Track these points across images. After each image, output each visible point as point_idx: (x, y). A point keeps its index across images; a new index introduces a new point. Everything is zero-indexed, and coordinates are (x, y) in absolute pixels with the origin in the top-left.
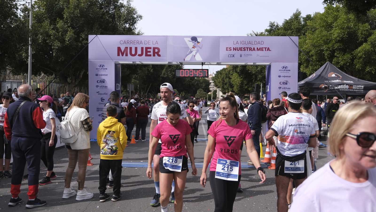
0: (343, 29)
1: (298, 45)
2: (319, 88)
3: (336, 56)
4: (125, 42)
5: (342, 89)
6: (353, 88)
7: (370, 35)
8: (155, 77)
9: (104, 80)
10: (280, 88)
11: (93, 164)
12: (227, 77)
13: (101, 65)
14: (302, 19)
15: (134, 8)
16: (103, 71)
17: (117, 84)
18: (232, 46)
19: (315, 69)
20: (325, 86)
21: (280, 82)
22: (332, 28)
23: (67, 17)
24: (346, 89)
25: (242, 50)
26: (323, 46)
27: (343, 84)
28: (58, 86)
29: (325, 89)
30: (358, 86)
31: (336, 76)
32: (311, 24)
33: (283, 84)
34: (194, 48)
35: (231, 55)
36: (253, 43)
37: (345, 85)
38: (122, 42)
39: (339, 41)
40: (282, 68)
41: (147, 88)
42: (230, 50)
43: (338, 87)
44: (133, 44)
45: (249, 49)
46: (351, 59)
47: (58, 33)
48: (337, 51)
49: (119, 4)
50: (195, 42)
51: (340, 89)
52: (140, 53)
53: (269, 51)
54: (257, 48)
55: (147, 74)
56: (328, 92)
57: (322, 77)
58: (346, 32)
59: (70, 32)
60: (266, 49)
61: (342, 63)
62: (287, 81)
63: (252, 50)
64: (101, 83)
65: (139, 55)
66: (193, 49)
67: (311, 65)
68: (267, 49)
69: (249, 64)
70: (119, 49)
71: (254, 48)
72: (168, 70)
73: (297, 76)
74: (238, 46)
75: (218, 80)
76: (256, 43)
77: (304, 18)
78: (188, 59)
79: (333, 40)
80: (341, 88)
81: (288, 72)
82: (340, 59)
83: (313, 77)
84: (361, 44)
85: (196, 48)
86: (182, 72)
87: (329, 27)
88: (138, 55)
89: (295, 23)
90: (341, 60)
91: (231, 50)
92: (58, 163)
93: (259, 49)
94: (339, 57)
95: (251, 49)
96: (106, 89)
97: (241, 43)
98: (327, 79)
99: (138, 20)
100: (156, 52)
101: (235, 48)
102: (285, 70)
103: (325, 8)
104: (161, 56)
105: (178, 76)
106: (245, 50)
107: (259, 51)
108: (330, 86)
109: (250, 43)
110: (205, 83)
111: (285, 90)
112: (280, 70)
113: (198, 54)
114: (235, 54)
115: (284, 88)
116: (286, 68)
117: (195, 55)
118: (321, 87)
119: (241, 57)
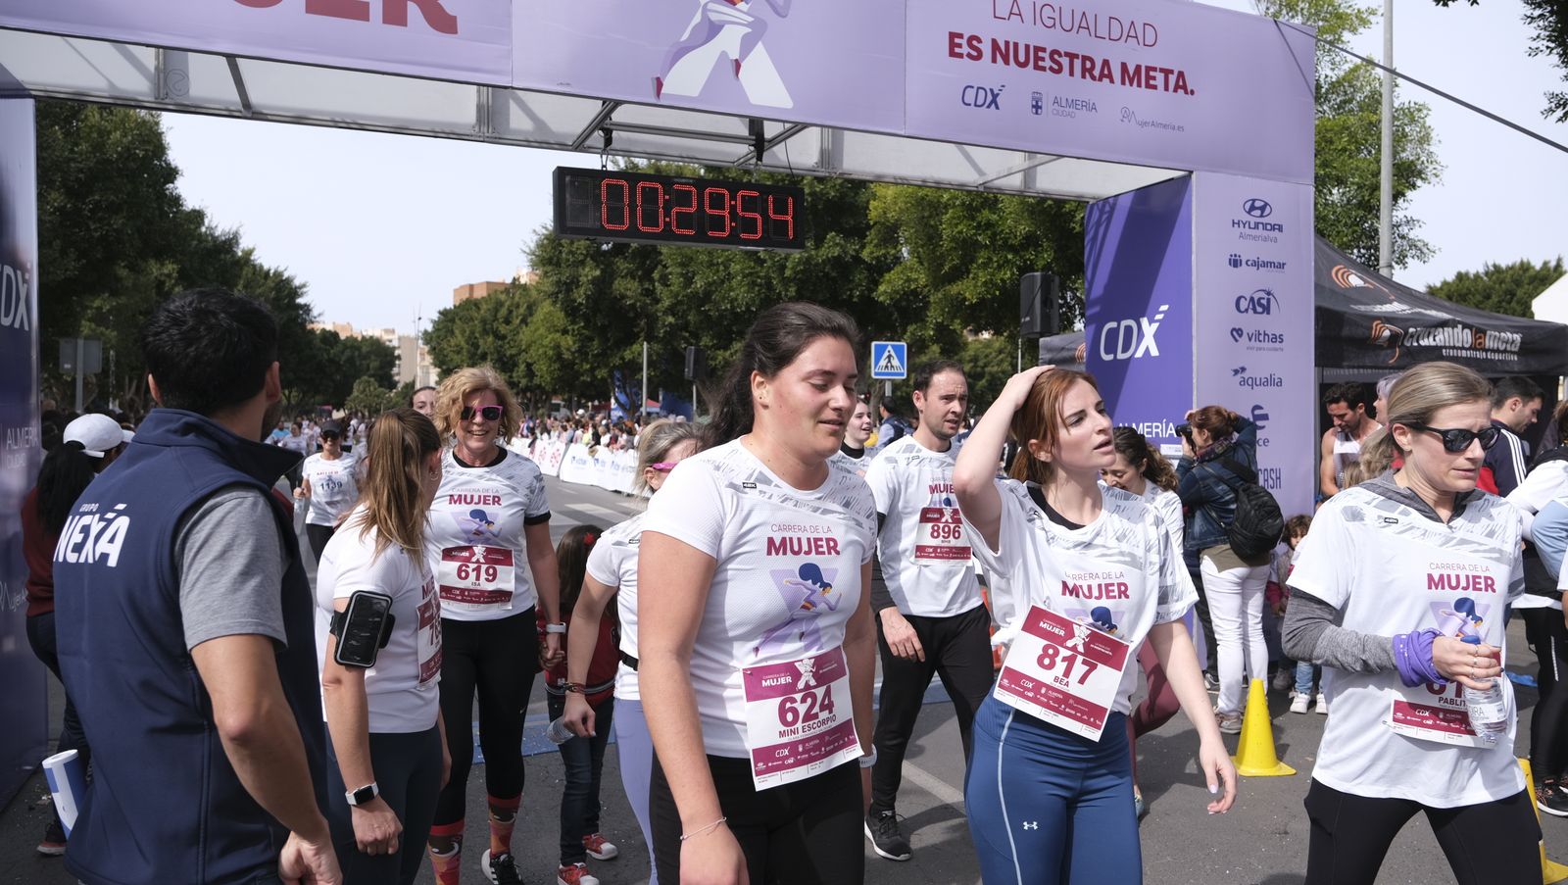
2: (1368, 339)
5: (1450, 348)
6: (1487, 347)
10: (1237, 332)
12: (485, 332)
18: (990, 31)
20: (1390, 331)
21: (1238, 300)
24: (1463, 348)
25: (1043, 69)
29: (1389, 347)
30: (1503, 334)
31: (1370, 285)
33: (1250, 311)
34: (734, 4)
35: (982, 93)
36: (1103, 31)
37: (1460, 326)
40: (1247, 208)
42: (974, 53)
43: (1437, 338)
45: (1078, 63)
51: (1444, 351)
53: (1186, 92)
54: (1124, 67)
56: (1400, 362)
60: (1170, 76)
62: (1269, 293)
63: (1096, 73)
66: (725, 8)
68: (1172, 79)
71: (1106, 63)
74: (1023, 34)
75: (452, 342)
76: (1116, 33)
80: (1447, 344)
81: (1272, 234)
85: (742, 6)
91: (979, 57)
93: (1131, 73)
95: (1088, 65)
97: (1038, 11)
101: (1003, 47)
102: (1261, 226)
104: (456, 32)
105: (579, 225)
106: (1059, 71)
107: (1131, 85)
108: (1411, 330)
109: (1084, 24)
110: (377, 356)
111: (1260, 349)
112: (1239, 224)
113: (759, 55)
114: (1003, 86)
115: (1257, 336)
116: (1262, 213)
117: (736, 60)
118: (1379, 337)
119: (1039, 111)
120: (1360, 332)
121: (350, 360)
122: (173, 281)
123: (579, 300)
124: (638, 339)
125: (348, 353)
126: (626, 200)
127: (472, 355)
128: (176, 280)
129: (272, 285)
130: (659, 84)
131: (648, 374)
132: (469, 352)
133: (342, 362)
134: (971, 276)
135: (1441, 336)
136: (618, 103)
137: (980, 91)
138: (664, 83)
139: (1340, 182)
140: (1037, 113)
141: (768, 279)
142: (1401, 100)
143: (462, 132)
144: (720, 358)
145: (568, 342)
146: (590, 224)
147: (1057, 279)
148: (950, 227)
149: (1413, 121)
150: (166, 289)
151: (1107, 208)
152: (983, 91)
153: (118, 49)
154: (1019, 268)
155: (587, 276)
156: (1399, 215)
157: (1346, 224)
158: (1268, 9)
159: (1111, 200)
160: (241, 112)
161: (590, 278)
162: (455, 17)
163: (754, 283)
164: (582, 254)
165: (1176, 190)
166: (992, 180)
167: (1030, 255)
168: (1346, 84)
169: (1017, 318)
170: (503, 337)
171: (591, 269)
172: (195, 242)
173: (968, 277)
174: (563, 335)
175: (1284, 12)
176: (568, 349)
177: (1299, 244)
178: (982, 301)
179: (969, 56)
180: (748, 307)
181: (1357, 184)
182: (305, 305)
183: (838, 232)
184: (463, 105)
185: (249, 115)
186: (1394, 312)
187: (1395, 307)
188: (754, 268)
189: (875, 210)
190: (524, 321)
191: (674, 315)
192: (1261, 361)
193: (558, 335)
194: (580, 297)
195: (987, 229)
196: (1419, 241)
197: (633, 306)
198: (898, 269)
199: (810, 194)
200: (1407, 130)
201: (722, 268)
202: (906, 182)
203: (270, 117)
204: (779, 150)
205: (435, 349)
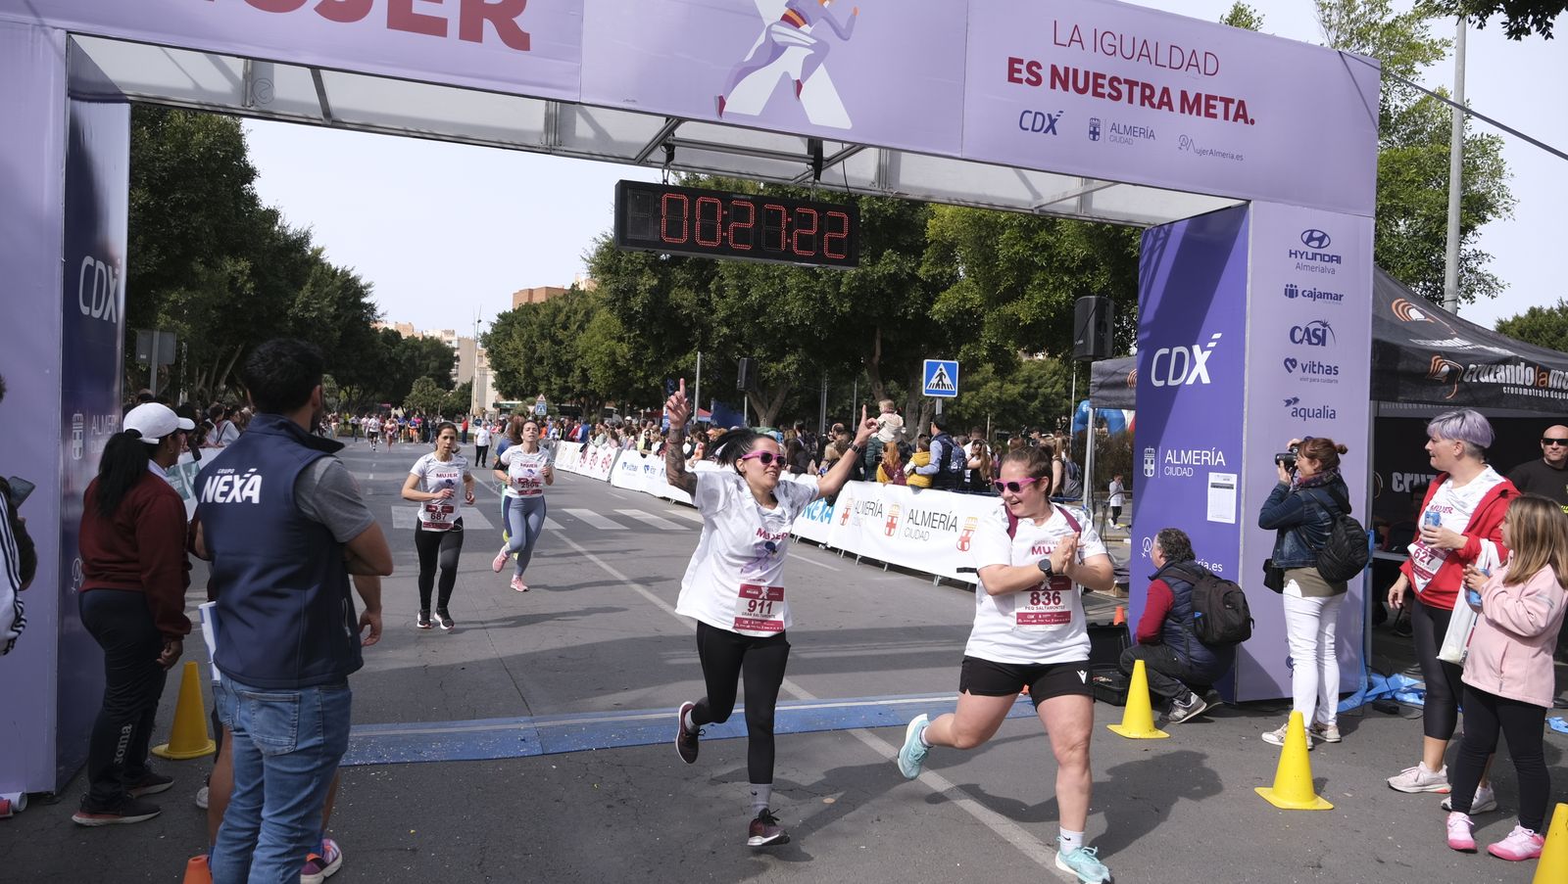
2: (1426, 374)
5: (1511, 385)
6: (1550, 386)
8: (265, 315)
10: (1291, 363)
18: (1051, 57)
20: (1450, 366)
21: (1293, 330)
24: (1524, 386)
30: (1567, 374)
31: (1430, 320)
33: (1305, 342)
34: (798, 26)
35: (1039, 118)
36: (1163, 59)
37: (1523, 364)
40: (1305, 239)
41: (224, 363)
42: (1034, 79)
43: (1498, 376)
45: (1137, 91)
51: (1504, 388)
53: (1246, 122)
54: (1184, 95)
55: (226, 302)
56: (1458, 398)
60: (1230, 105)
62: (1325, 325)
63: (1156, 100)
65: (330, 9)
66: (789, 31)
68: (1233, 108)
71: (1166, 91)
74: (1083, 60)
75: (509, 345)
80: (1508, 382)
81: (1329, 265)
85: (805, 28)
86: (674, 209)
88: (316, 8)
91: (1038, 82)
93: (1191, 101)
95: (1148, 92)
97: (1098, 39)
100: (494, 7)
101: (1062, 73)
102: (1318, 257)
104: (527, 48)
105: (639, 237)
106: (1118, 98)
107: (1191, 113)
108: (1472, 366)
109: (1144, 52)
110: (437, 356)
111: (1314, 380)
112: (1296, 254)
113: (820, 77)
114: (1061, 112)
115: (1312, 367)
116: (1321, 243)
117: (798, 81)
118: (1438, 372)
119: (1097, 137)
120: (1418, 367)
121: (411, 360)
122: (245, 278)
123: (636, 308)
124: (692, 348)
125: (408, 353)
126: (686, 214)
127: (529, 359)
128: (248, 277)
129: (339, 284)
130: (722, 103)
131: (700, 383)
132: (526, 355)
133: (402, 362)
134: (1026, 297)
135: (1502, 374)
136: (681, 120)
137: (1038, 116)
138: (727, 102)
139: (1407, 213)
140: (1094, 139)
141: (823, 294)
142: (1473, 132)
143: (530, 144)
144: (773, 370)
145: (623, 349)
146: (650, 236)
147: (1112, 303)
148: (1006, 248)
149: (1485, 153)
150: (238, 285)
151: (1162, 235)
152: (1041, 117)
153: (210, 60)
154: (1075, 291)
155: (644, 285)
156: (1468, 248)
157: (1411, 256)
158: (1338, 37)
159: (1166, 227)
160: (321, 120)
161: (647, 287)
162: (528, 34)
163: (809, 298)
164: (640, 263)
165: (1234, 217)
166: (1050, 203)
167: (1086, 278)
168: (1417, 115)
169: (1071, 340)
170: (561, 342)
171: (649, 279)
172: (268, 241)
173: (1023, 298)
174: (618, 342)
175: (1355, 41)
176: (623, 357)
177: (1358, 275)
178: (1036, 322)
179: (1028, 81)
180: (802, 320)
181: (1425, 215)
182: (370, 305)
183: (895, 249)
184: (532, 117)
185: (329, 123)
186: (1455, 347)
187: (1456, 343)
188: (809, 282)
189: (932, 228)
190: (581, 327)
191: (728, 328)
192: (1315, 393)
193: (613, 342)
194: (636, 305)
195: (1044, 251)
196: (1487, 275)
197: (689, 315)
198: (954, 288)
199: (868, 211)
200: (1478, 163)
201: (777, 281)
202: (962, 203)
203: (349, 126)
204: (837, 168)
205: (491, 351)
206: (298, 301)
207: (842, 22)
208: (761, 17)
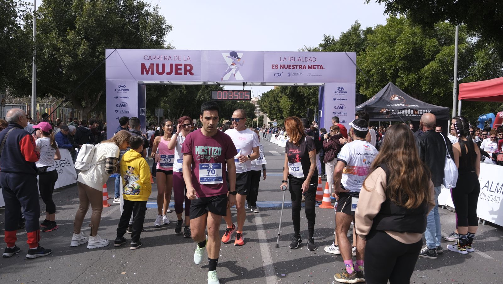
0: (408, 44)
1: (355, 63)
2: (379, 112)
3: (400, 76)
4: (150, 58)
5: (406, 114)
6: (419, 113)
7: (438, 51)
8: (190, 100)
9: (125, 103)
10: (335, 113)
11: (111, 205)
12: (275, 100)
13: (121, 85)
14: (361, 33)
15: (162, 17)
16: (124, 92)
17: (141, 108)
18: (279, 63)
19: (377, 90)
20: (386, 111)
21: (335, 106)
22: (395, 43)
23: (79, 27)
24: (411, 114)
25: (291, 68)
26: (385, 64)
27: (408, 108)
28: (71, 111)
29: (386, 115)
30: (424, 111)
31: (400, 99)
32: (372, 39)
33: (338, 108)
35: (278, 74)
36: (304, 60)
37: (410, 109)
38: (146, 58)
39: (403, 59)
40: (338, 89)
41: (180, 113)
43: (402, 112)
44: (160, 59)
45: (298, 67)
46: (416, 80)
47: (69, 46)
48: (401, 70)
49: (144, 11)
50: (235, 57)
51: (404, 115)
52: (169, 71)
53: (323, 69)
54: (309, 66)
55: (179, 97)
56: (389, 117)
57: (384, 100)
58: (411, 47)
59: (83, 45)
61: (406, 84)
62: (343, 105)
63: (302, 68)
64: (121, 107)
65: (168, 74)
66: (233, 66)
67: (372, 86)
68: (319, 67)
69: (299, 84)
70: (143, 66)
71: (304, 66)
72: (205, 92)
73: (355, 99)
74: (286, 63)
75: (265, 104)
76: (307, 60)
77: (363, 31)
78: (226, 78)
79: (397, 57)
81: (344, 94)
82: (404, 79)
83: (374, 100)
84: (428, 62)
85: (235, 65)
86: (220, 94)
87: (392, 41)
88: (166, 74)
89: (353, 37)
90: (405, 81)
91: (278, 68)
92: (68, 204)
94: (403, 77)
95: (300, 66)
96: (127, 114)
97: (289, 59)
98: (389, 103)
99: (168, 31)
100: (188, 70)
101: (282, 66)
102: (341, 92)
103: (387, 19)
104: (193, 75)
106: (294, 68)
107: (310, 69)
108: (393, 110)
109: (299, 59)
110: (249, 107)
111: (341, 116)
112: (335, 92)
113: (238, 73)
114: (282, 72)
115: (340, 113)
116: (341, 90)
117: (234, 74)
118: (382, 112)
119: (290, 76)
120: (377, 111)
122: (184, 90)
123: (288, 93)
127: (270, 108)
128: (185, 89)
130: (222, 79)
131: (316, 115)
135: (403, 112)
146: (216, 98)
165: (323, 86)
177: (351, 95)
179: (276, 68)
206: (198, 96)
207: (241, 63)
208: (228, 65)
